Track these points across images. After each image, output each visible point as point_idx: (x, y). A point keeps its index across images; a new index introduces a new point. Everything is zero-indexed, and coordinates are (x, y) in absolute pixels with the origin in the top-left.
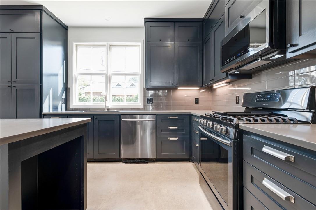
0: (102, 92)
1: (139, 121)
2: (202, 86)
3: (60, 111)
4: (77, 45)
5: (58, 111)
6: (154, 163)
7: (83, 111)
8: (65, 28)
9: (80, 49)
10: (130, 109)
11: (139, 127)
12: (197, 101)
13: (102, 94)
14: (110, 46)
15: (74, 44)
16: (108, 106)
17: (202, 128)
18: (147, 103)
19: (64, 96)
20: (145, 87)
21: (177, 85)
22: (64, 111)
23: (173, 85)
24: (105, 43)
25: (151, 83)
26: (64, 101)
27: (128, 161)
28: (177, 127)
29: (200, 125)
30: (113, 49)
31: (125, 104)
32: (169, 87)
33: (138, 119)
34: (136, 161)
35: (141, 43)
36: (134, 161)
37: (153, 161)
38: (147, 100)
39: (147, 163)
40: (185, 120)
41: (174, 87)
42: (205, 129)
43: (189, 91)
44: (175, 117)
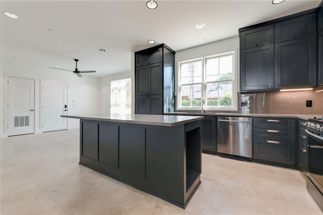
0: (188, 96)
1: (231, 122)
2: (317, 86)
3: (171, 112)
4: (181, 64)
5: (170, 112)
6: (250, 162)
7: (186, 113)
8: (173, 53)
9: (183, 66)
10: (224, 112)
11: (231, 127)
12: (309, 104)
13: (188, 98)
14: (206, 59)
15: (179, 63)
16: (204, 109)
17: (309, 131)
18: (242, 106)
19: (173, 102)
20: (239, 91)
21: (278, 88)
22: (173, 112)
23: (273, 88)
24: (202, 58)
25: (246, 87)
26: (173, 105)
27: (223, 155)
28: (277, 131)
29: (307, 129)
30: (208, 61)
31: (219, 107)
32: (268, 90)
33: (230, 120)
34: (231, 157)
35: (235, 52)
36: (229, 156)
37: (249, 160)
38: (241, 104)
39: (242, 161)
40: (289, 124)
41: (274, 90)
42: (313, 133)
43: (296, 93)
44: (276, 121)
